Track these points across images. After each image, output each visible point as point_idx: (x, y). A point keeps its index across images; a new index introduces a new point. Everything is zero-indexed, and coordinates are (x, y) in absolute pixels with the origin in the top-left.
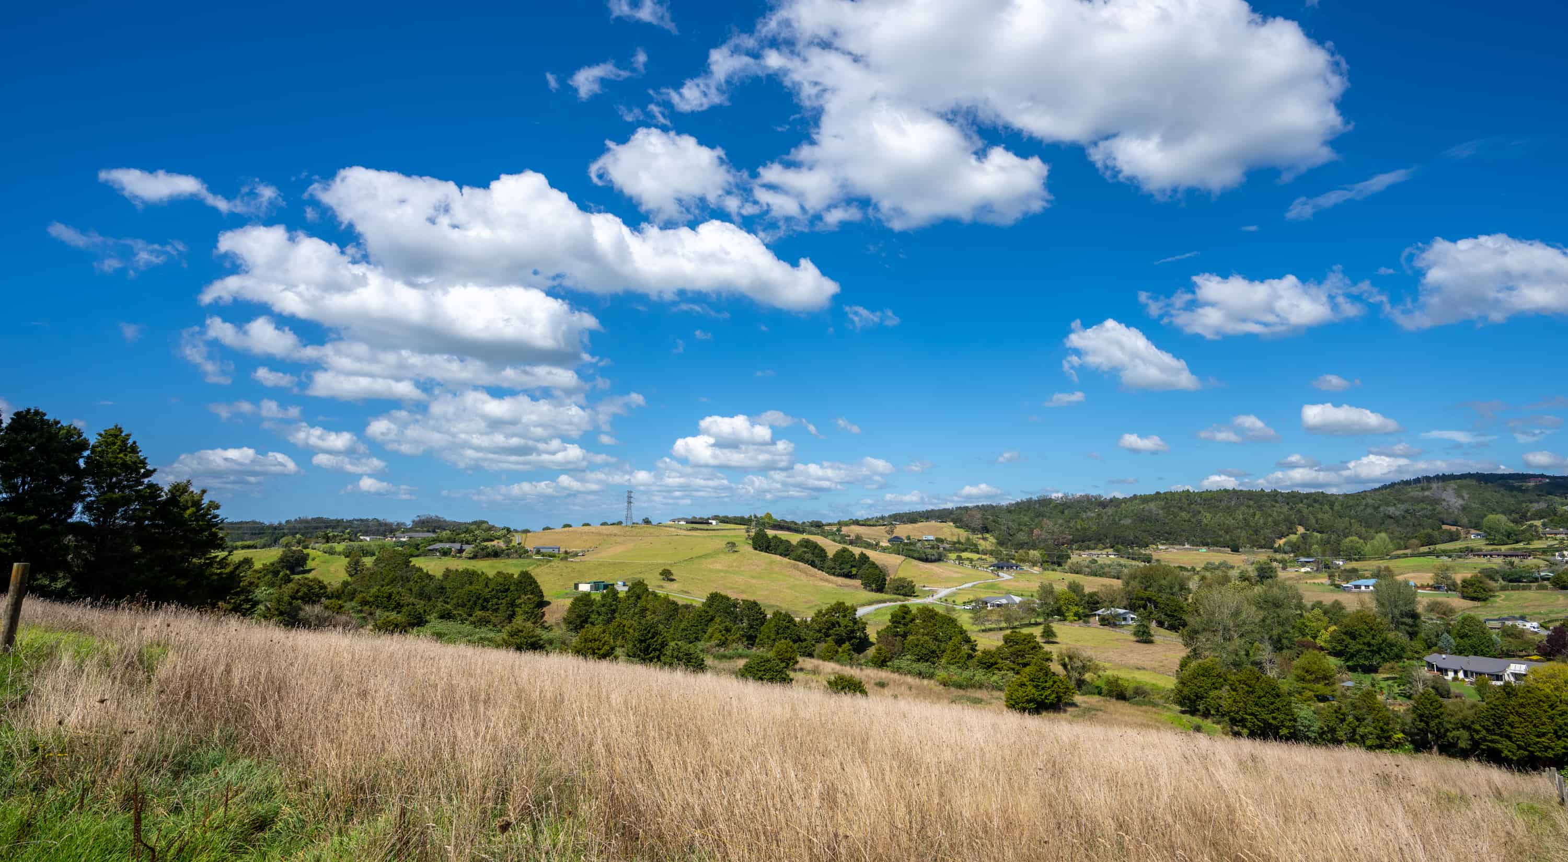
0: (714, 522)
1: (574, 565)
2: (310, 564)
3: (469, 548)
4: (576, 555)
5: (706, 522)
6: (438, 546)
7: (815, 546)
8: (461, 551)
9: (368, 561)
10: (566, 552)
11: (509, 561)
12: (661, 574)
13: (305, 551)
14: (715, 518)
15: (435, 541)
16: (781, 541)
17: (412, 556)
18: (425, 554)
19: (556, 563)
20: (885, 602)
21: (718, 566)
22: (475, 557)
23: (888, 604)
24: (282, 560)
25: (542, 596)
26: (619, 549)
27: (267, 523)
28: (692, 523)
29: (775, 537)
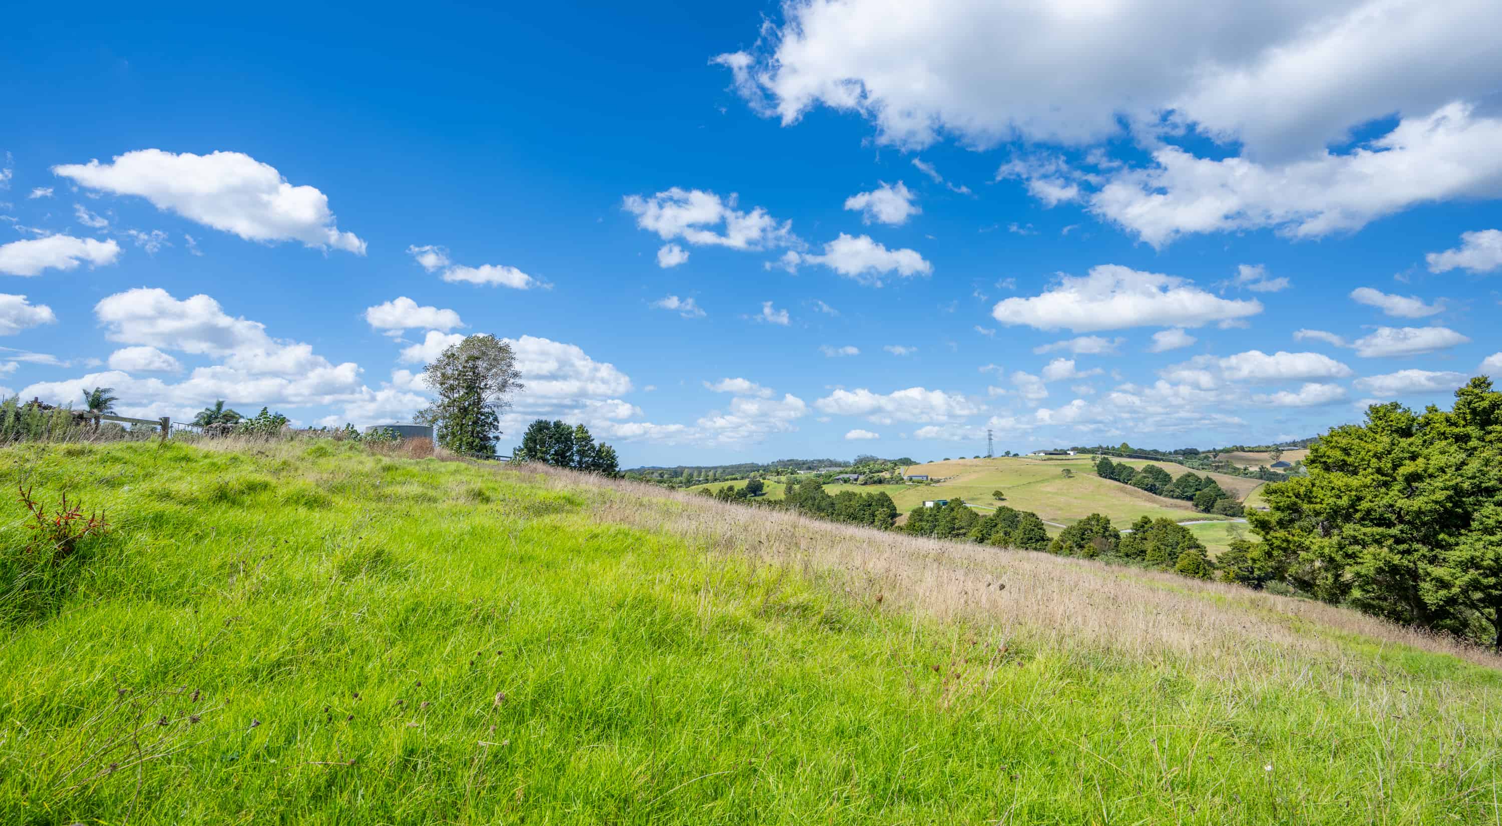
0: (1072, 453)
1: (933, 489)
2: (765, 490)
3: (862, 478)
4: (938, 481)
5: (1065, 453)
6: (841, 476)
7: (1160, 471)
8: (856, 480)
9: (797, 487)
10: (931, 480)
11: (888, 486)
12: (994, 495)
13: (762, 481)
14: (1073, 449)
15: (841, 473)
16: (1125, 467)
17: (824, 483)
18: (833, 482)
19: (922, 487)
20: (1198, 520)
21: (1048, 489)
22: (865, 484)
23: (1201, 522)
24: (748, 487)
25: (895, 509)
26: (973, 476)
27: (760, 464)
28: (1051, 454)
29: (1120, 464)
